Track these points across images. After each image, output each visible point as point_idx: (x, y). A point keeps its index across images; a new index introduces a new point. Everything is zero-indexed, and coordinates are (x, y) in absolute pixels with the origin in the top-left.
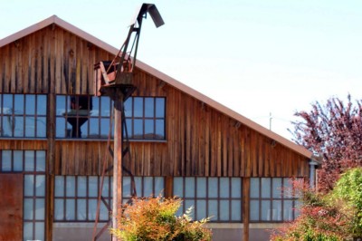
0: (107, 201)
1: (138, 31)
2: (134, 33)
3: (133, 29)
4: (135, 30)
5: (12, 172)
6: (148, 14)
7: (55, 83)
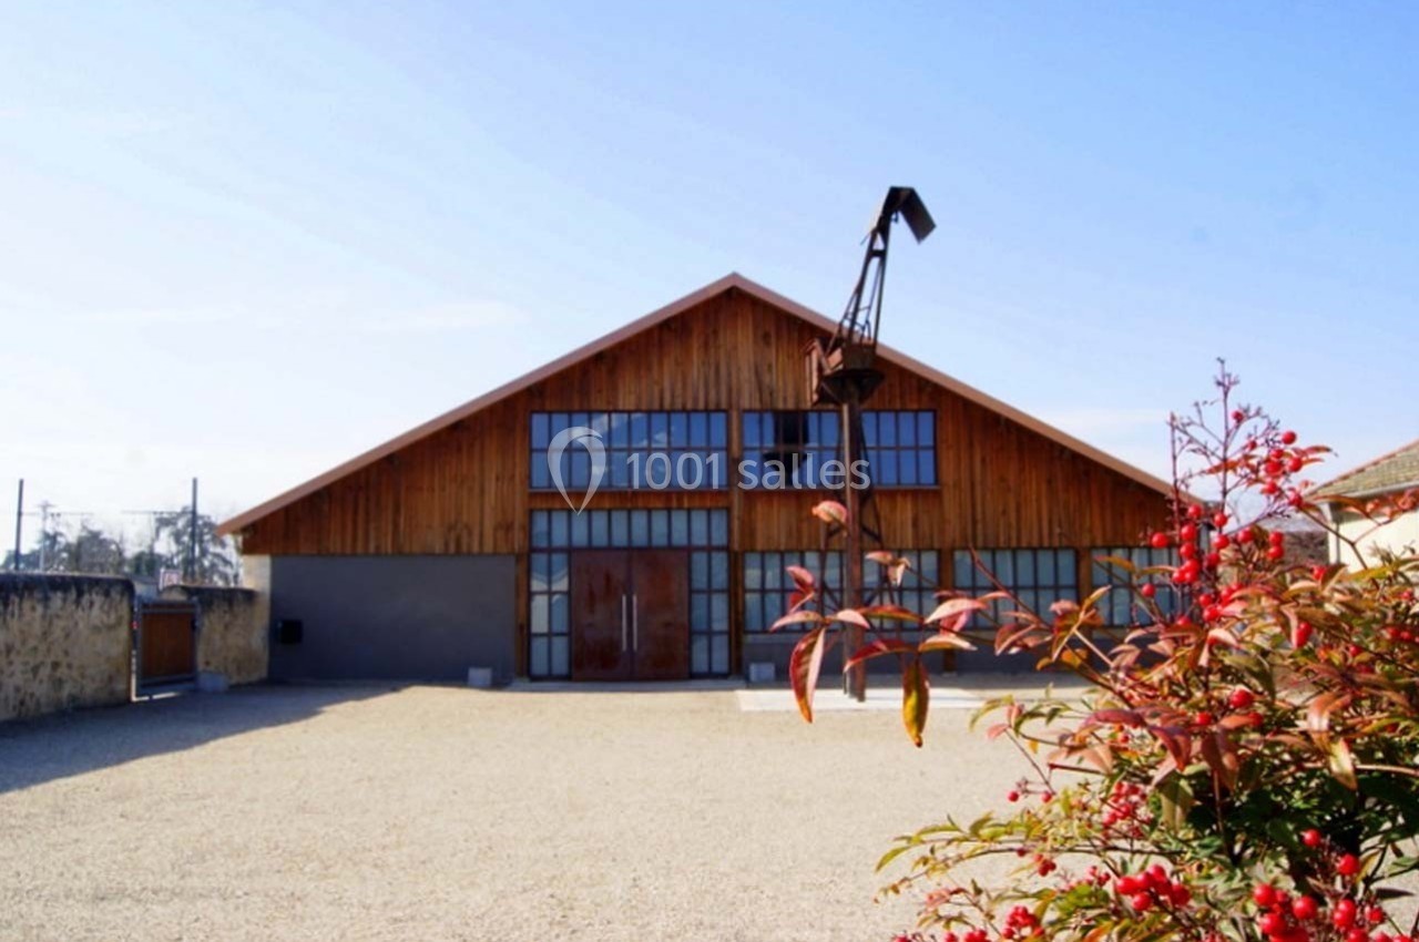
0: (837, 595)
1: (882, 255)
2: (875, 261)
3: (872, 253)
4: (877, 254)
5: (670, 548)
6: (901, 217)
7: (739, 391)
